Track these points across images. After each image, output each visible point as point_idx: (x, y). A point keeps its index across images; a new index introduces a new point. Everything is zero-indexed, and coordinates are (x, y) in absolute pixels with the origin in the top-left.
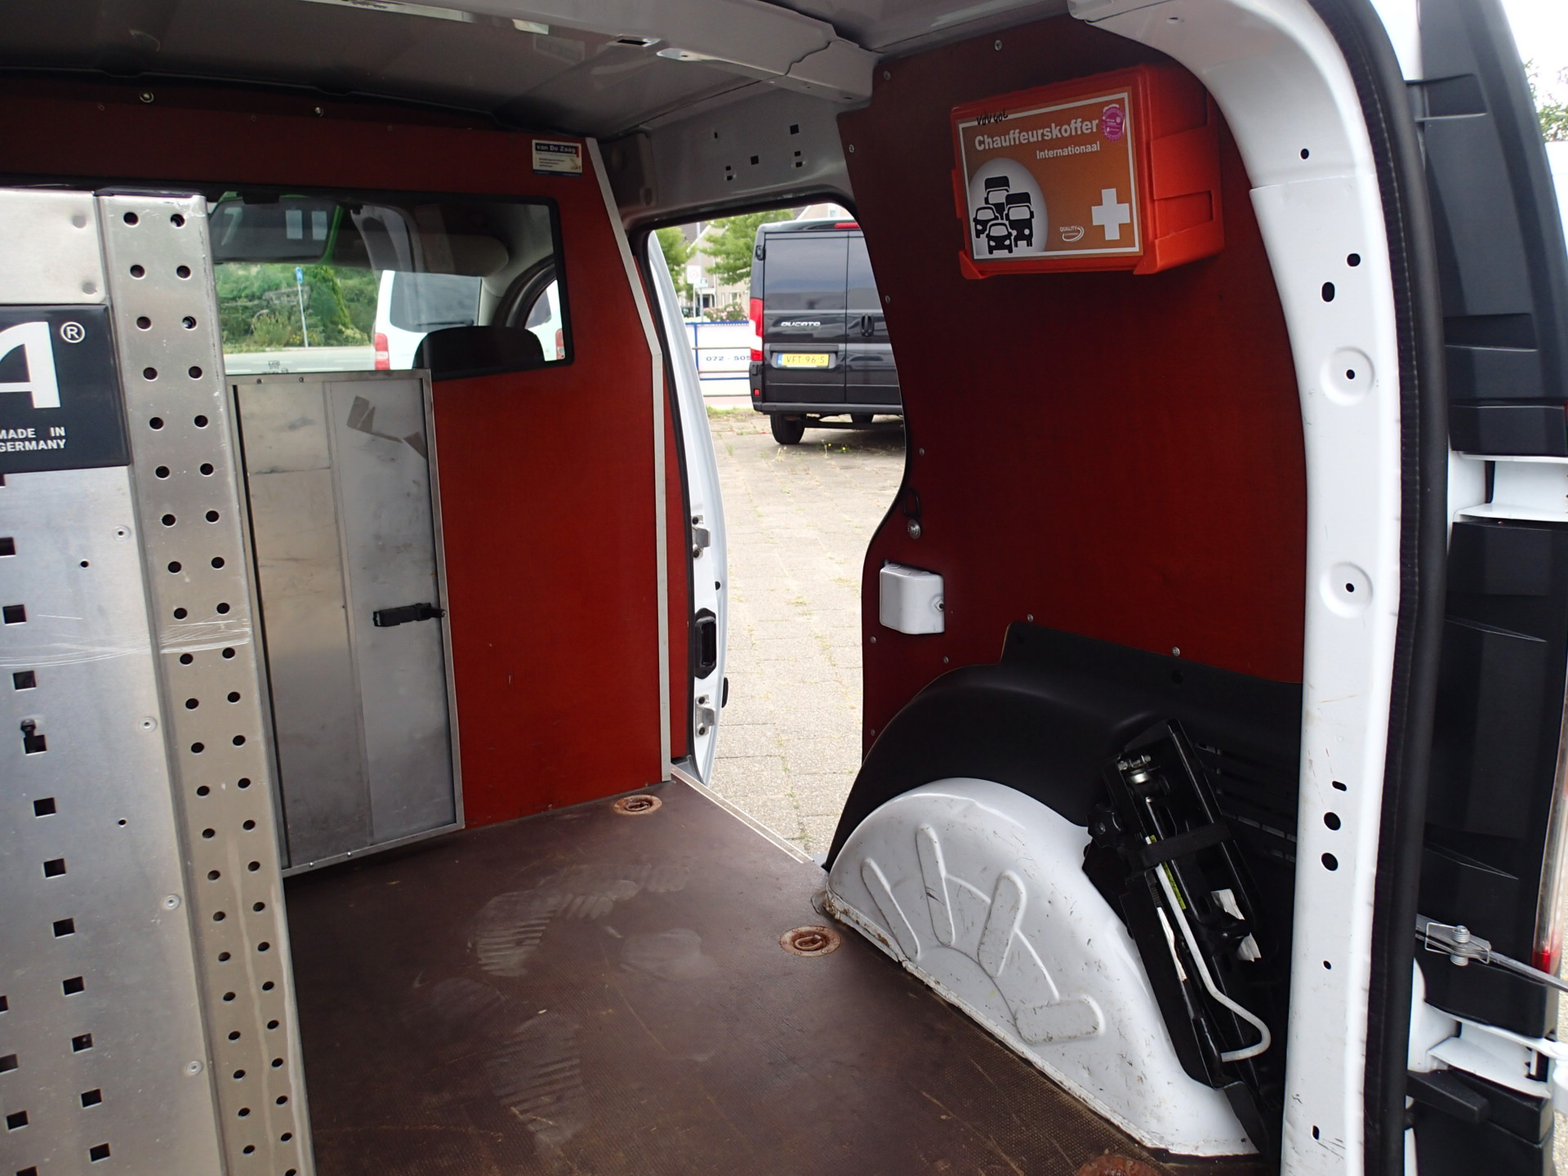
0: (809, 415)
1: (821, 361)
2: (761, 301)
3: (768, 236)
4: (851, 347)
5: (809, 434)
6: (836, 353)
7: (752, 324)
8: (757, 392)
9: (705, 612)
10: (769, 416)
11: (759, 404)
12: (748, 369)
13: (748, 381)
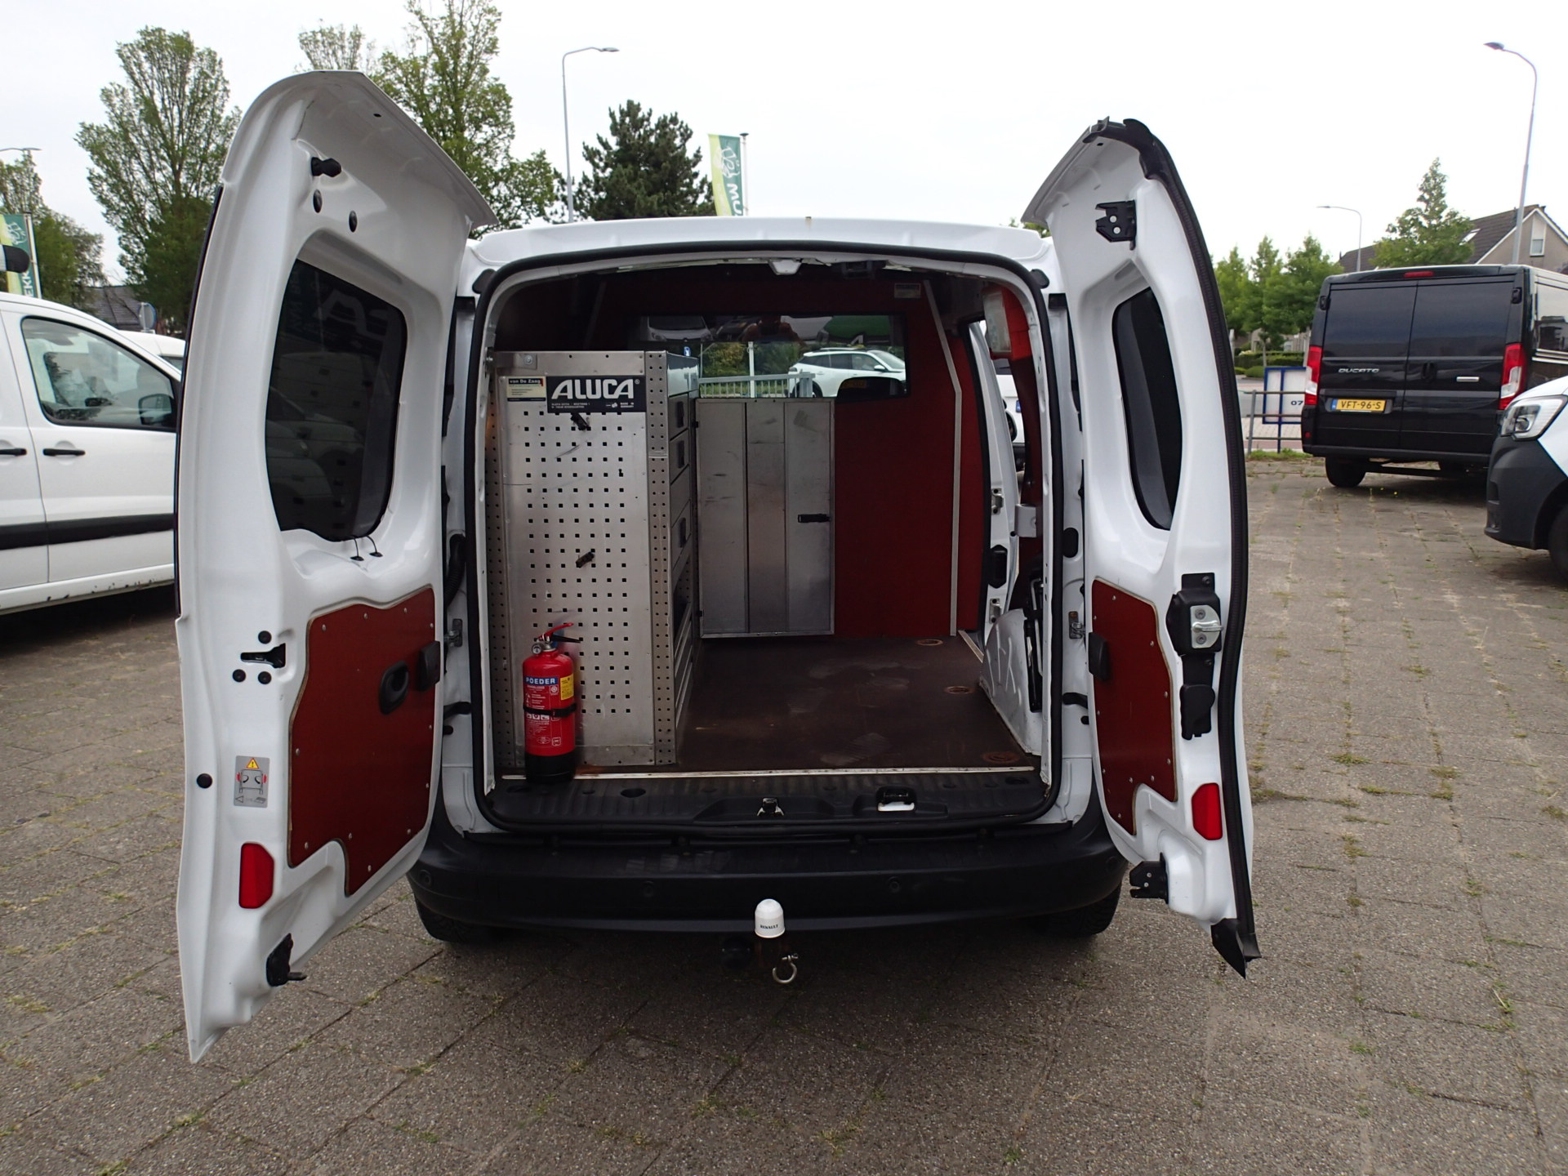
0: (1372, 460)
1: (1377, 406)
2: (1321, 348)
3: (1334, 287)
4: (1410, 393)
5: (1370, 478)
6: (1393, 399)
7: (1309, 370)
8: (1308, 435)
9: (999, 547)
10: (1322, 460)
11: (1308, 446)
12: (1300, 413)
13: (1299, 426)
